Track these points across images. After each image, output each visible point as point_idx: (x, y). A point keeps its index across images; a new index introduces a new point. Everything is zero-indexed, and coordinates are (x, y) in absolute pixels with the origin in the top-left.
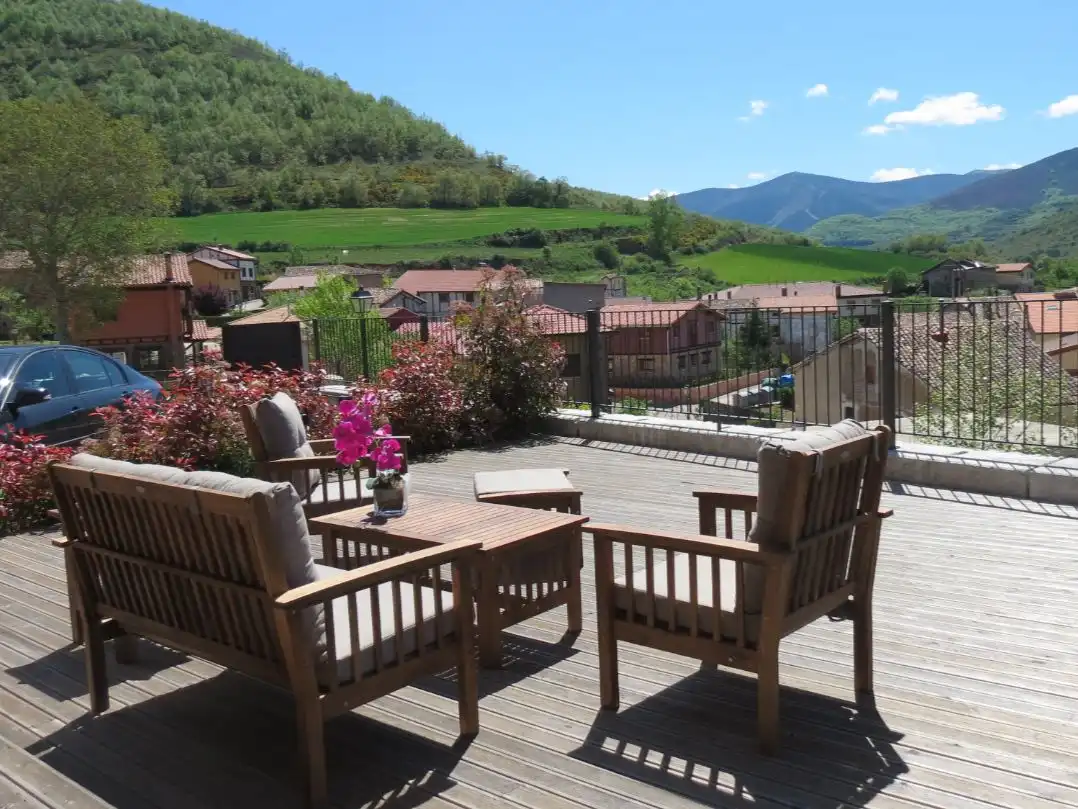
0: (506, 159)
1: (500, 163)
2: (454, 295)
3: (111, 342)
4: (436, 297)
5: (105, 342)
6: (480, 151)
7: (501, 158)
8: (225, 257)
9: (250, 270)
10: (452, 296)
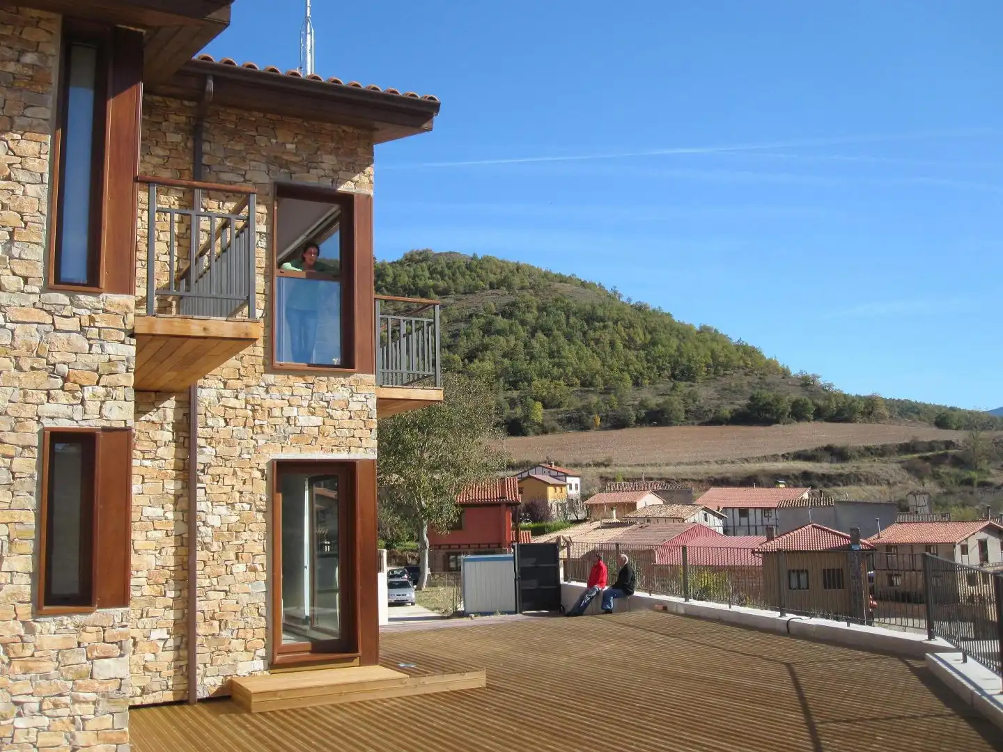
0: (818, 377)
1: (813, 381)
2: (753, 510)
3: (457, 547)
4: (737, 512)
5: (452, 547)
6: (794, 371)
7: (815, 377)
8: (555, 473)
9: (576, 485)
10: (751, 512)
